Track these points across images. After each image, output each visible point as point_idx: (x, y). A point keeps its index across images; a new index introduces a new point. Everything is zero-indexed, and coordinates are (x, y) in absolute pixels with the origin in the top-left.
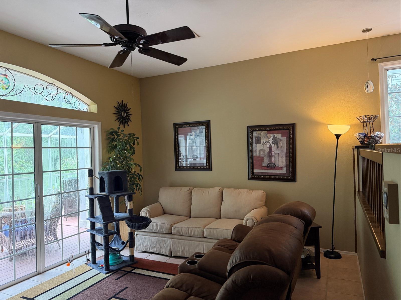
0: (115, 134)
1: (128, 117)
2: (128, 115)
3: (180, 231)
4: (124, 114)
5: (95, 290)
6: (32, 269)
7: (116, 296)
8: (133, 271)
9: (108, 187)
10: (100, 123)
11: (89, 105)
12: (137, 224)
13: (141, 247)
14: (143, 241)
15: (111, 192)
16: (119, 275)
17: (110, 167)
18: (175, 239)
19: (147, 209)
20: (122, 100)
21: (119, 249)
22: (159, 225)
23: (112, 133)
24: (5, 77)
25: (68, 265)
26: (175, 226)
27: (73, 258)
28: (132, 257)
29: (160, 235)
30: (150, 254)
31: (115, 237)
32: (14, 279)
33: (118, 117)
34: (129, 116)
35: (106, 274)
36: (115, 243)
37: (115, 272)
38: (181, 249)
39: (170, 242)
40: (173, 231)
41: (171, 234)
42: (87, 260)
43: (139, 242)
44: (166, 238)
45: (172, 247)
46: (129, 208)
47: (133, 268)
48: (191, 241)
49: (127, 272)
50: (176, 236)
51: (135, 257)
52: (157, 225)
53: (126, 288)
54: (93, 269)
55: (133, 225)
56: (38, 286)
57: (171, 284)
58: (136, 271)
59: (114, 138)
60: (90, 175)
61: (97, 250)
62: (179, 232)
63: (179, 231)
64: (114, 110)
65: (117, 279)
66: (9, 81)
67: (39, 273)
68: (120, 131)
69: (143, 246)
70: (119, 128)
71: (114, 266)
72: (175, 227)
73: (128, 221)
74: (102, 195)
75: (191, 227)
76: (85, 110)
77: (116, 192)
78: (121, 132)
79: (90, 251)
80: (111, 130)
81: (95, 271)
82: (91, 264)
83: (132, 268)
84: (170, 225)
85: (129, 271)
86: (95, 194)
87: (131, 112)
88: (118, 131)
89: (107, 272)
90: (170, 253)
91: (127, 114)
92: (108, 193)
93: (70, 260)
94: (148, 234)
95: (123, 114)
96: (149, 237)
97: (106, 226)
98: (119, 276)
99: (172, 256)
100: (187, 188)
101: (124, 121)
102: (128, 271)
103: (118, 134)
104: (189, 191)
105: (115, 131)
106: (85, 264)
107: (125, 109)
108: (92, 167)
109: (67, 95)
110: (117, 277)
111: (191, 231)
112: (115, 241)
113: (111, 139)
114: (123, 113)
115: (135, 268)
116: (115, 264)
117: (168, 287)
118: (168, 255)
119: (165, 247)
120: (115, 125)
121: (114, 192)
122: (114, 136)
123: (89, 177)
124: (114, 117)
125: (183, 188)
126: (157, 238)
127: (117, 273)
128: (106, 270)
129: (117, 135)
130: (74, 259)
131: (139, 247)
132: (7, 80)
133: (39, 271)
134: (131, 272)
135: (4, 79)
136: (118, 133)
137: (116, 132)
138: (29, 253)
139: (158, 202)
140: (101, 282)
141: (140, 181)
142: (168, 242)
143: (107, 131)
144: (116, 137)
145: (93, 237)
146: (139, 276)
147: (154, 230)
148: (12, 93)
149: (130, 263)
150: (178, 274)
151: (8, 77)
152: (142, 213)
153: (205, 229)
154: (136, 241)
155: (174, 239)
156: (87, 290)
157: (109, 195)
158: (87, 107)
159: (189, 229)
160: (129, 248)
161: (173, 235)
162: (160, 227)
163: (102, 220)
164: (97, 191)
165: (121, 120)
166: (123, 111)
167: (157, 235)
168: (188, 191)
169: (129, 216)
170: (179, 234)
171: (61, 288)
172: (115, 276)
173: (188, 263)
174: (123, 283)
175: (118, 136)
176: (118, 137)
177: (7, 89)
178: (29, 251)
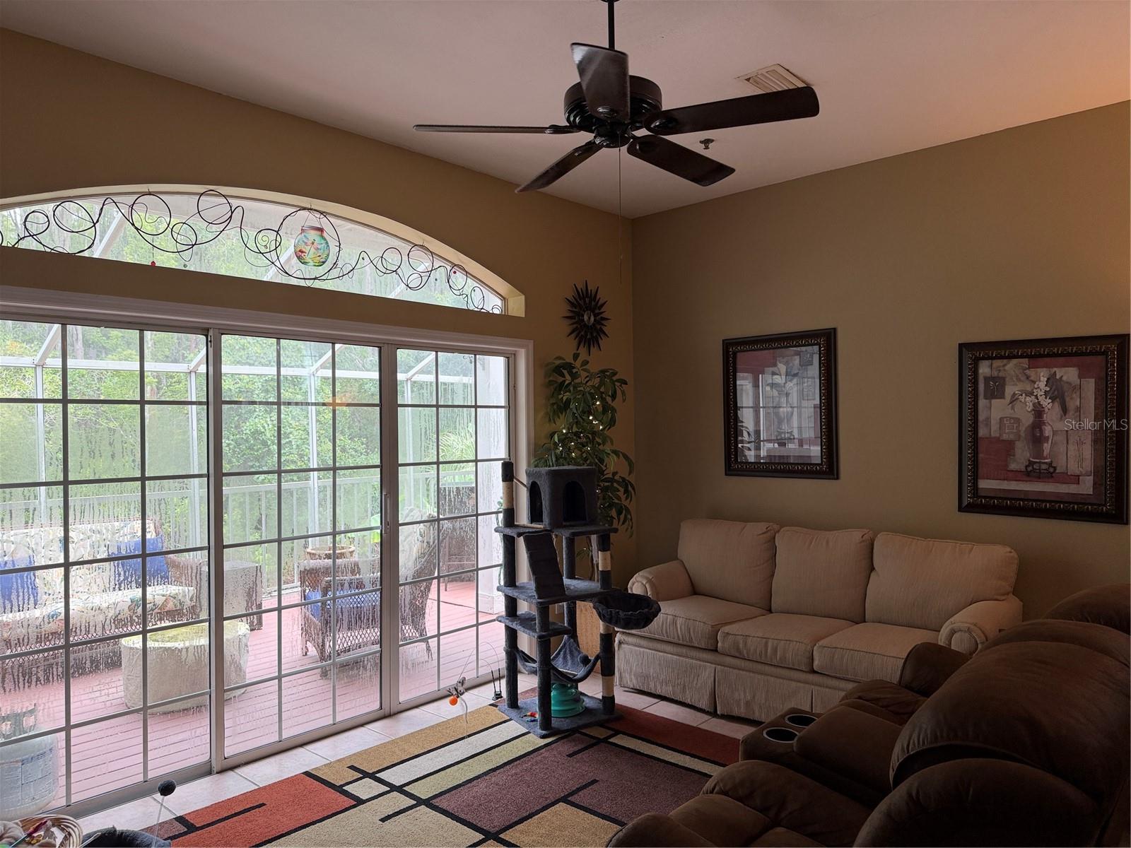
0: (565, 372)
1: (598, 327)
2: (600, 320)
3: (741, 646)
4: (589, 318)
5: (516, 774)
6: (370, 703)
7: (569, 799)
8: (611, 740)
9: (548, 508)
10: (531, 344)
11: (504, 298)
12: (622, 614)
13: (633, 677)
14: (638, 661)
15: (556, 524)
16: (576, 745)
17: (554, 459)
18: (724, 666)
19: (648, 575)
20: (586, 281)
21: (575, 675)
22: (679, 622)
23: (558, 370)
24: (319, 233)
25: (454, 702)
26: (726, 629)
27: (465, 686)
28: (608, 700)
29: (684, 650)
30: (656, 700)
31: (565, 644)
32: (332, 722)
33: (575, 326)
34: (603, 322)
35: (543, 737)
36: (565, 658)
37: (563, 735)
38: (742, 696)
39: (713, 675)
40: (719, 644)
41: (716, 650)
42: (497, 695)
43: (628, 662)
44: (700, 660)
45: (718, 687)
46: (600, 569)
47: (611, 732)
48: (772, 679)
49: (595, 741)
50: (729, 660)
51: (617, 701)
52: (674, 623)
53: (594, 782)
54: (510, 720)
55: (613, 615)
56: (384, 745)
57: (721, 785)
58: (619, 740)
59: (565, 381)
60: (507, 475)
61: (520, 672)
62: (738, 649)
63: (738, 646)
64: (564, 309)
65: (570, 756)
66: (327, 243)
67: (386, 715)
68: (578, 364)
69: (637, 676)
70: (576, 356)
71: (563, 720)
72: (727, 633)
73: (600, 603)
74: (534, 530)
75: (773, 639)
76: (497, 311)
77: (568, 524)
78: (581, 366)
79: (504, 672)
80: (558, 362)
81: (514, 728)
82: (506, 707)
83: (608, 731)
84: (712, 626)
85: (602, 737)
86: (518, 526)
87: (607, 311)
88: (573, 362)
89: (544, 732)
90: (713, 705)
91: (598, 318)
92: (550, 524)
93: (456, 690)
94: (651, 644)
95: (586, 318)
96: (653, 652)
97: (544, 610)
98: (576, 749)
99: (718, 713)
100: (762, 527)
101: (588, 337)
102: (599, 739)
103: (574, 371)
104: (765, 535)
105: (567, 363)
106: (490, 705)
107: (593, 303)
108: (509, 456)
109: (455, 272)
110: (572, 750)
111: (775, 650)
112: (565, 653)
113: (556, 385)
114: (588, 314)
115: (616, 733)
116: (565, 715)
117: (711, 792)
118: (707, 709)
119: (699, 685)
120: (566, 348)
121: (564, 523)
122: (564, 376)
123: (503, 481)
124: (566, 327)
125: (749, 525)
126: (675, 657)
127: (570, 738)
128: (543, 728)
129: (571, 373)
130: (467, 689)
131: (627, 676)
132: (323, 241)
133: (386, 710)
134: (605, 740)
135: (318, 239)
136: (574, 368)
137: (569, 367)
138: (366, 662)
139: (676, 558)
140: (532, 756)
141: (627, 499)
142: (707, 673)
143: (547, 365)
144: (568, 377)
145: (512, 636)
146: (629, 754)
147: (667, 633)
148: (335, 273)
149: (604, 717)
150: (741, 762)
151: (325, 234)
152: (633, 584)
153: (815, 648)
154: (619, 659)
155: (721, 665)
156: (498, 771)
157: (551, 531)
158: (499, 302)
159: (766, 644)
160: (602, 675)
161: (722, 654)
162: (683, 627)
163: (535, 594)
164: (523, 518)
165: (583, 333)
166: (587, 310)
167: (675, 648)
168: (763, 533)
169: (602, 590)
170: (737, 655)
171: (436, 757)
172: (566, 747)
173: (767, 734)
174: (586, 766)
175: (574, 376)
176: (573, 380)
177: (324, 262)
178: (366, 659)
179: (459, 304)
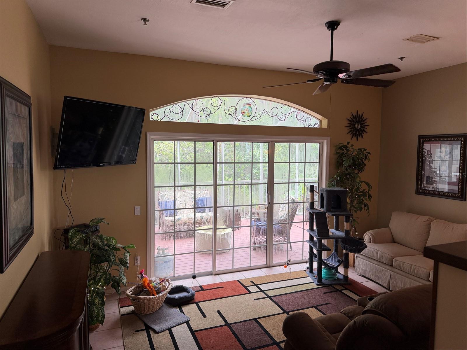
0: (344, 149)
1: (362, 129)
2: (364, 126)
3: (401, 266)
4: (358, 126)
5: (302, 295)
6: (263, 262)
7: (317, 307)
8: (342, 291)
9: (326, 204)
10: (329, 138)
11: (320, 120)
12: (348, 247)
13: (360, 270)
14: (363, 265)
15: (328, 210)
16: (328, 290)
17: (335, 184)
18: (395, 272)
19: (371, 232)
21: (334, 266)
22: (379, 252)
23: (341, 148)
24: (249, 105)
25: (286, 267)
26: (396, 258)
27: (291, 262)
28: (346, 277)
29: (380, 264)
30: (368, 280)
31: (333, 254)
32: (249, 266)
33: (351, 129)
34: (365, 127)
35: (317, 285)
36: (332, 259)
37: (324, 286)
38: (400, 285)
39: (390, 275)
40: (393, 264)
41: (392, 266)
42: (307, 267)
43: (359, 264)
44: (386, 269)
45: (391, 280)
46: (345, 229)
47: (344, 288)
48: (413, 281)
49: (336, 290)
50: (396, 270)
51: (349, 277)
52: (377, 252)
53: (329, 303)
54: (309, 277)
56: (267, 276)
57: (345, 311)
58: (345, 292)
59: (344, 152)
60: (311, 190)
61: (314, 261)
62: (400, 267)
63: (400, 266)
64: (346, 123)
65: (324, 293)
66: (252, 109)
67: (270, 266)
68: (349, 146)
69: (362, 270)
70: (348, 143)
71: (327, 280)
72: (397, 260)
73: (342, 242)
74: (319, 211)
75: (414, 265)
76: (316, 126)
77: (333, 210)
78: (351, 147)
79: (308, 260)
80: (341, 145)
81: (309, 280)
82: (309, 272)
83: (342, 287)
84: (391, 256)
85: (339, 289)
86: (315, 209)
87: (367, 122)
88: (347, 145)
89: (318, 283)
90: (389, 285)
91: (362, 126)
92: (326, 210)
93: (287, 263)
94: (368, 259)
95: (356, 126)
96: (369, 262)
97: (320, 241)
98: (328, 291)
99: (391, 290)
100: (425, 218)
101: (357, 134)
102: (337, 289)
103: (348, 148)
104: (426, 222)
105: (345, 145)
106: (304, 270)
107: (360, 119)
108: (319, 181)
109: (299, 113)
110: (326, 292)
111: (414, 270)
112: (332, 257)
113: (340, 154)
114: (357, 124)
115: (346, 289)
117: (341, 313)
118: (386, 288)
119: (384, 278)
120: (345, 138)
121: (332, 210)
122: (344, 150)
123: (310, 192)
124: (347, 130)
125: (421, 216)
126: (377, 266)
127: (327, 287)
128: (318, 282)
129: (346, 149)
130: (291, 264)
132: (250, 108)
133: (268, 265)
134: (340, 291)
135: (249, 108)
136: (348, 147)
137: (346, 147)
138: (261, 248)
139: (388, 226)
140: (311, 290)
141: (369, 200)
142: (388, 274)
143: (336, 146)
144: (345, 151)
145: (311, 249)
146: (346, 297)
147: (374, 256)
148: (255, 118)
149: (343, 283)
151: (251, 106)
152: (365, 235)
153: (431, 272)
154: (356, 263)
155: (394, 272)
156: (297, 293)
157: (326, 212)
158: (318, 122)
159: (411, 267)
160: (344, 267)
161: (394, 268)
162: (380, 255)
163: (317, 234)
164: (316, 206)
165: (354, 132)
166: (357, 122)
167: (377, 262)
168: (426, 221)
169: (345, 237)
170: (400, 269)
171: (279, 284)
172: (325, 290)
173: (368, 299)
174: (328, 298)
175: (348, 151)
176: (347, 152)
177: (250, 115)
178: (261, 247)
179: (301, 125)
